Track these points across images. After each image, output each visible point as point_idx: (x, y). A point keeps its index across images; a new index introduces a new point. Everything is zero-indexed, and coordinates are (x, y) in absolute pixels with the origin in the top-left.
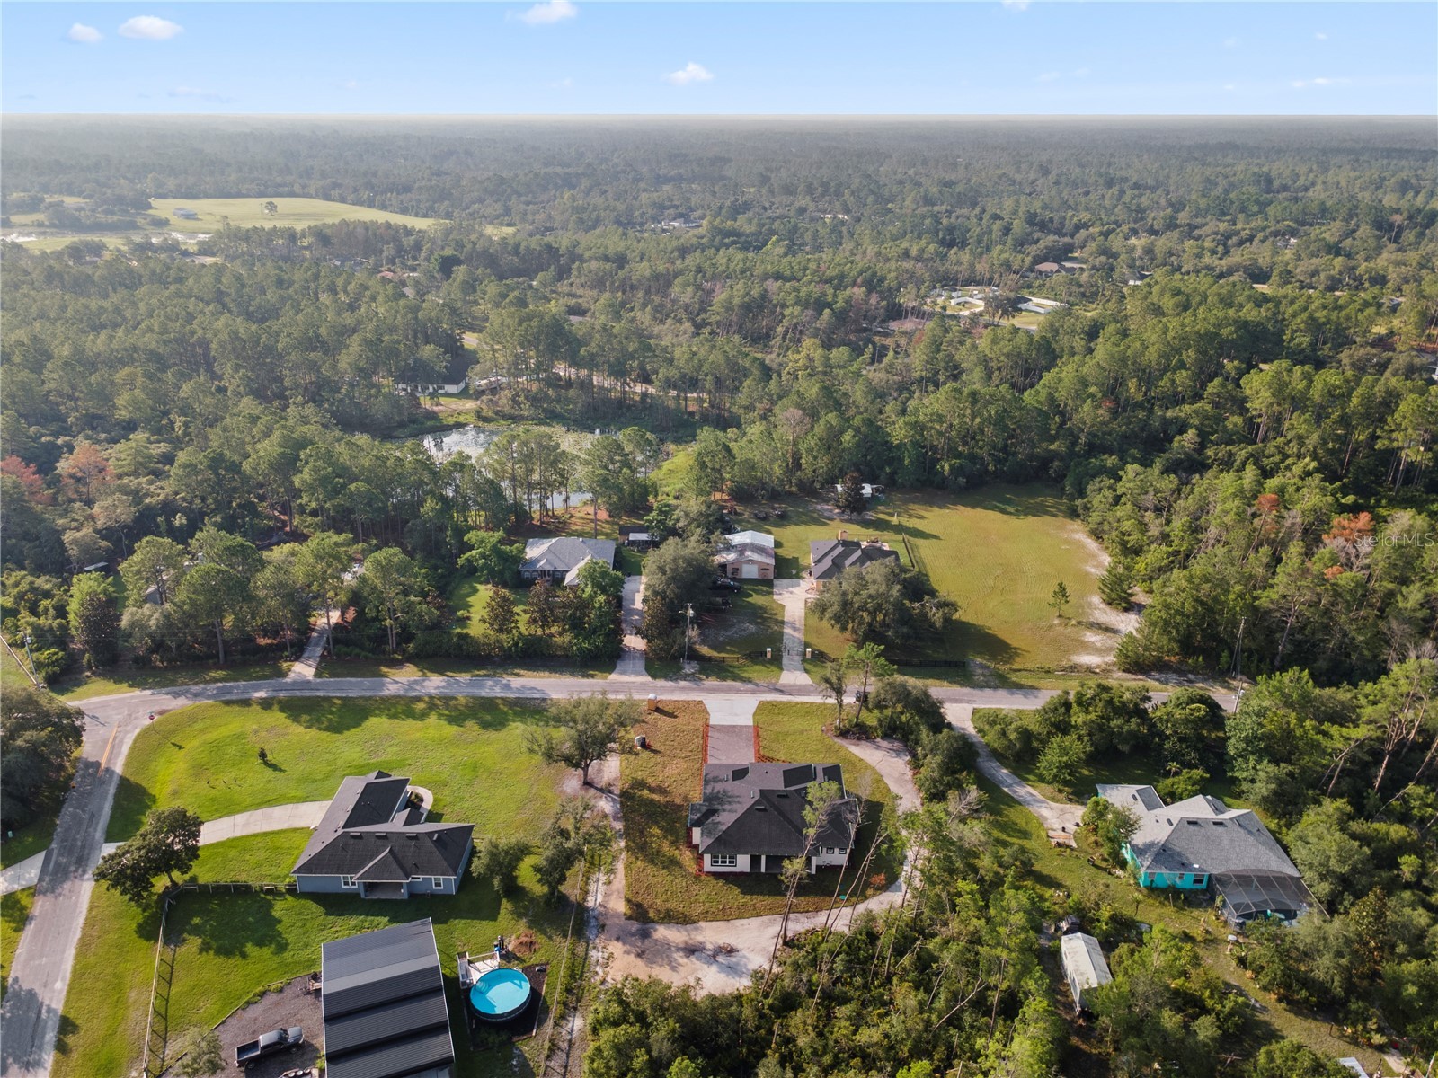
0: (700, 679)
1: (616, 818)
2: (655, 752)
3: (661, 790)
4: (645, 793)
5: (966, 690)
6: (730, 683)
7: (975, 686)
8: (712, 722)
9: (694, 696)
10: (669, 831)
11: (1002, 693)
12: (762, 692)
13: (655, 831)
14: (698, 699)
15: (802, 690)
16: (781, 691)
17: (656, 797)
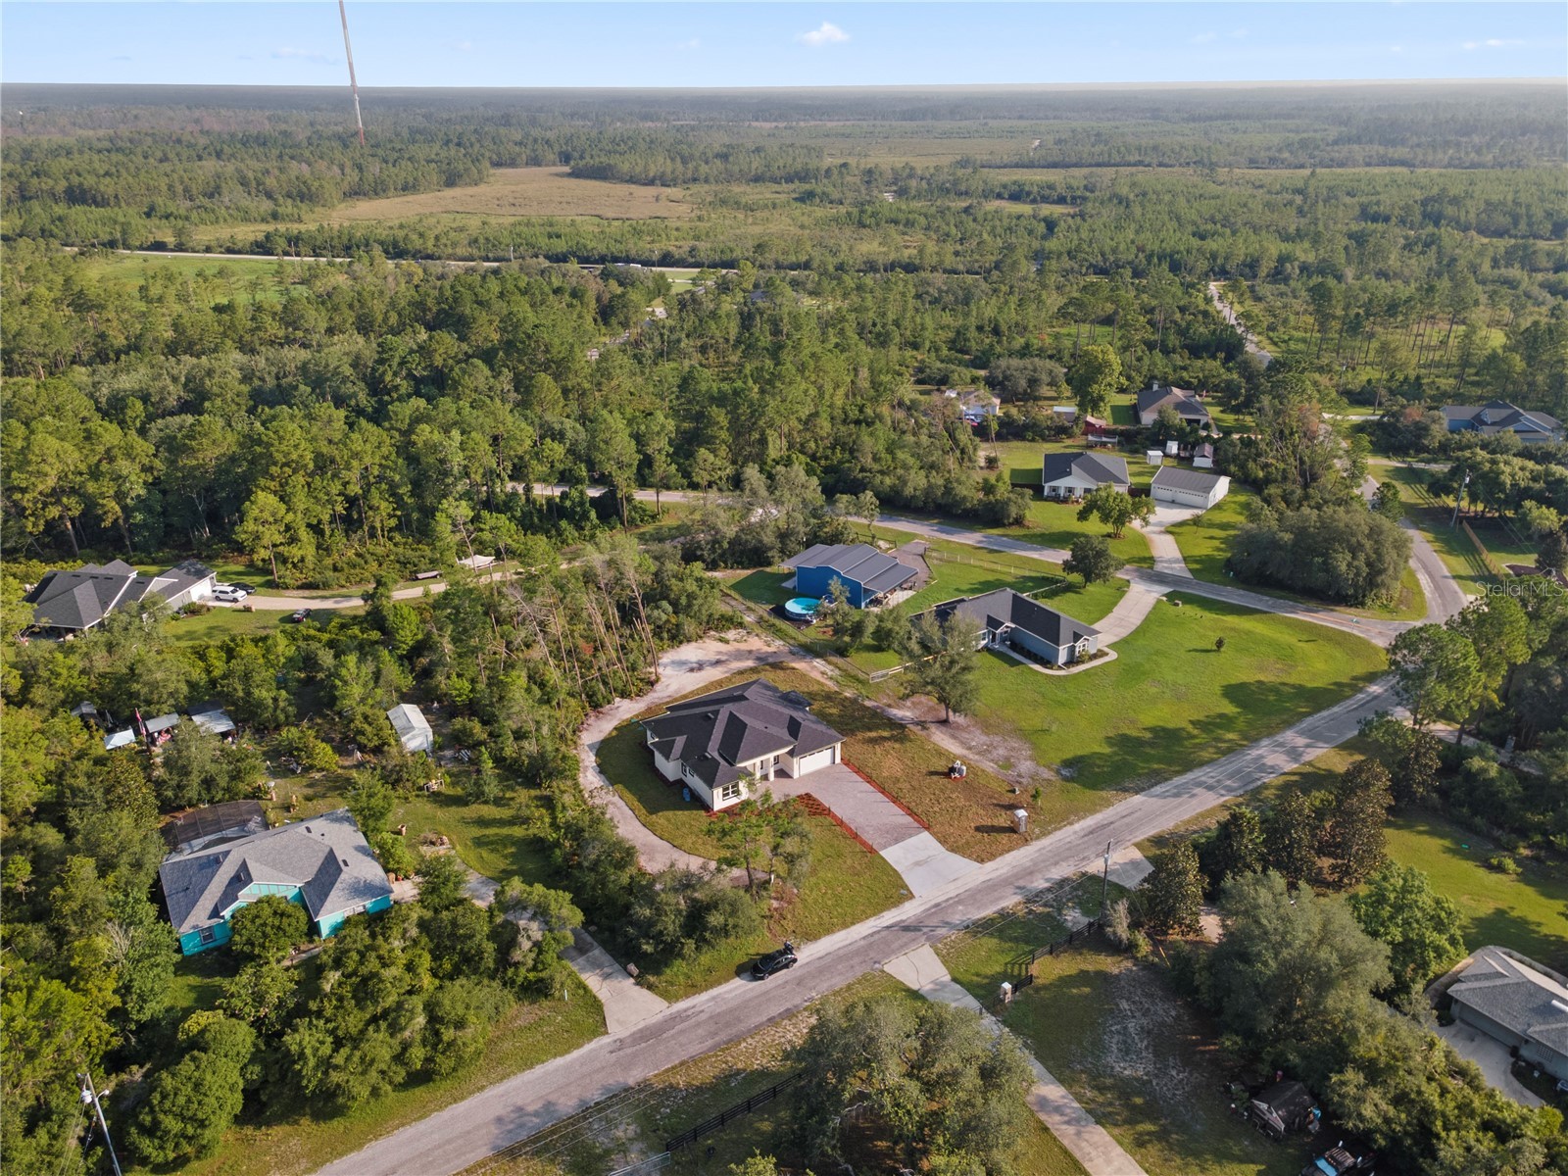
0: (1028, 902)
1: (880, 708)
2: (932, 773)
3: (873, 741)
4: (886, 734)
5: (634, 1077)
6: (988, 912)
7: (619, 1098)
8: (927, 836)
11: (567, 1105)
12: (928, 914)
14: (989, 865)
16: (906, 928)
17: (873, 734)
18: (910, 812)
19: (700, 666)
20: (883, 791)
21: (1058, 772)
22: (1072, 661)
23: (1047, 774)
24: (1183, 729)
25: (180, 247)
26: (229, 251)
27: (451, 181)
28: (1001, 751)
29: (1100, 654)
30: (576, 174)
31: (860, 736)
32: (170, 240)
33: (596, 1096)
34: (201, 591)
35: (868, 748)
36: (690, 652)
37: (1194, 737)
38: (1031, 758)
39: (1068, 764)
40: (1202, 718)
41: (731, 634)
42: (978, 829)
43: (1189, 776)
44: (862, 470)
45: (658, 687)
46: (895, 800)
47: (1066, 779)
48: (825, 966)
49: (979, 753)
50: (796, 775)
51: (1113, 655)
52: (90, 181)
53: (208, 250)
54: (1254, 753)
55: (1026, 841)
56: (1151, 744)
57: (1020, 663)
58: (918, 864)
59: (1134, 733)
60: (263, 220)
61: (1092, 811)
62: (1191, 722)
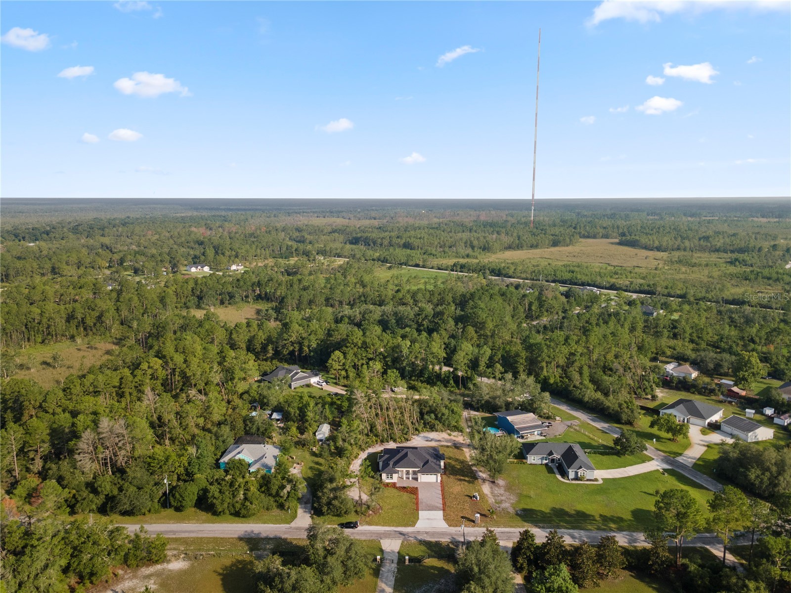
0: (451, 542)
1: (476, 471)
2: (467, 496)
3: (460, 480)
4: (467, 479)
5: (285, 536)
6: (433, 540)
7: (276, 539)
8: (441, 512)
9: (453, 530)
10: (453, 467)
11: (264, 535)
12: (413, 533)
13: (459, 467)
14: (451, 528)
15: (387, 535)
16: (401, 533)
17: (462, 478)
18: (444, 504)
19: (432, 440)
20: (443, 495)
21: (517, 511)
22: (577, 478)
23: (511, 510)
24: (593, 516)
25: (424, 267)
26: (439, 269)
27: (555, 244)
28: (503, 498)
29: (596, 480)
30: (620, 243)
31: (458, 477)
32: (421, 263)
33: (272, 536)
34: (314, 380)
35: (456, 481)
36: (433, 435)
37: (596, 521)
38: (512, 504)
39: (524, 510)
40: (608, 515)
41: (455, 433)
42: (462, 517)
43: (571, 531)
44: (574, 386)
45: (409, 442)
46: (443, 498)
47: (517, 514)
48: (363, 533)
49: (494, 496)
50: (419, 481)
51: (601, 482)
52: (412, 240)
53: (432, 268)
54: (615, 534)
55: (474, 526)
56: (570, 516)
57: (554, 473)
58: (428, 519)
59: (567, 509)
60: (463, 257)
61: (511, 527)
62: (601, 515)
